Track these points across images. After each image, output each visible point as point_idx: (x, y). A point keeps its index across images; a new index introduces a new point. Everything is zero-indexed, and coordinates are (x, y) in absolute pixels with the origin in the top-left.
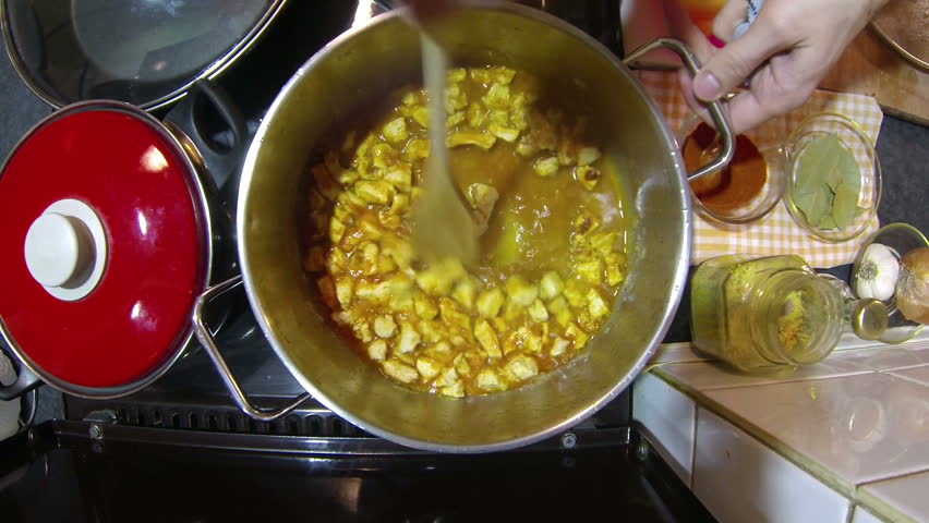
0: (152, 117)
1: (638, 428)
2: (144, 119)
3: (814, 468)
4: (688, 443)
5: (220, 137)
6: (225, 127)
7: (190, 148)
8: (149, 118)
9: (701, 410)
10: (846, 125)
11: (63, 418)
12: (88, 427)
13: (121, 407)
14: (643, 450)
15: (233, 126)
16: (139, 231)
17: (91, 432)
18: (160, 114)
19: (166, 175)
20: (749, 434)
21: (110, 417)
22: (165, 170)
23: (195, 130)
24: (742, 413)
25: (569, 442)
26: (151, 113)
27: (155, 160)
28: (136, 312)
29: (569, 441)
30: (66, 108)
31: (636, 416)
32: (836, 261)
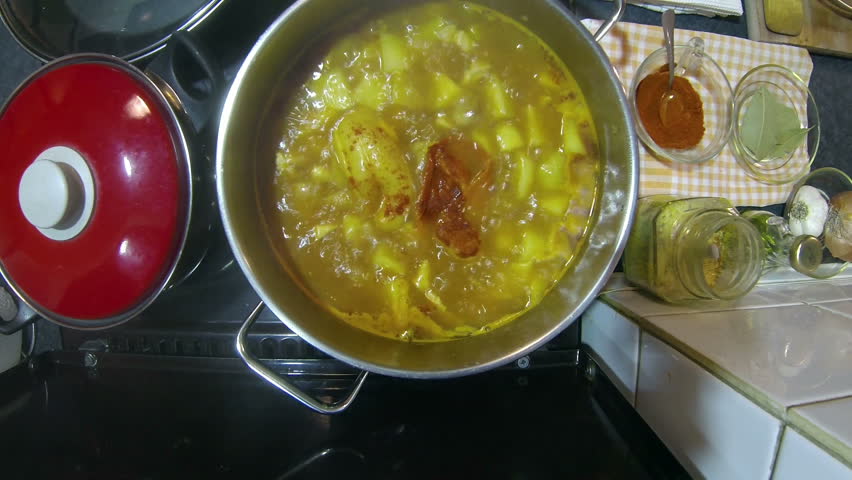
0: (135, 68)
1: (586, 350)
2: (128, 70)
3: (749, 391)
4: (632, 365)
5: (200, 85)
6: (203, 75)
7: (171, 95)
8: (131, 69)
9: (645, 335)
10: (782, 74)
11: (61, 348)
12: (83, 355)
13: (114, 336)
14: (591, 370)
15: (211, 74)
16: (125, 173)
17: (86, 360)
18: (142, 65)
19: (148, 121)
20: (689, 357)
21: (103, 346)
22: (148, 115)
23: (175, 78)
24: (682, 339)
25: (524, 365)
26: (133, 64)
27: (139, 108)
28: (124, 248)
29: (523, 362)
30: (57, 60)
31: (585, 339)
32: (770, 200)
